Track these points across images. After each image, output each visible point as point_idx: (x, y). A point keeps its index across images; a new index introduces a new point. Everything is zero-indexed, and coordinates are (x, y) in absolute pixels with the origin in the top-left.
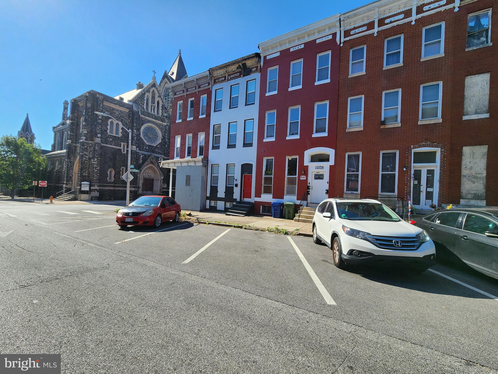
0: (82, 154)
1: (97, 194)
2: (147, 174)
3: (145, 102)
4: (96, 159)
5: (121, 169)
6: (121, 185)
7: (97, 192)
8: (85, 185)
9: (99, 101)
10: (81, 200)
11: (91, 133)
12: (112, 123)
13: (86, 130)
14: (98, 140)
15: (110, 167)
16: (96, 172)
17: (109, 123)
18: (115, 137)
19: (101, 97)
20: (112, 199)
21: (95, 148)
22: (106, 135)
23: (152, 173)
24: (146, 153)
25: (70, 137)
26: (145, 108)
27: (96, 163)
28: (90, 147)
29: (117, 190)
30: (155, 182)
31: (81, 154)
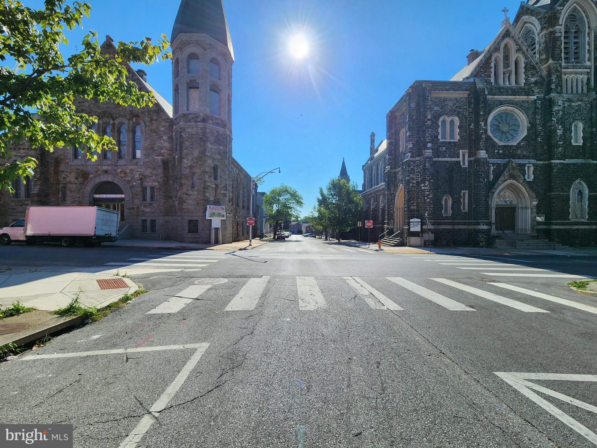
0: (409, 178)
1: (430, 236)
2: (502, 199)
3: (493, 70)
4: (427, 182)
5: (462, 194)
6: (463, 221)
7: (432, 233)
8: (415, 223)
9: (427, 93)
10: (410, 246)
11: (417, 145)
12: (444, 122)
13: (411, 143)
14: (428, 153)
15: (445, 193)
16: (428, 202)
17: (440, 124)
18: (450, 143)
19: (428, 85)
20: (451, 244)
21: (425, 166)
22: (437, 144)
23: (512, 195)
24: (499, 161)
25: (389, 162)
26: (493, 81)
27: (427, 188)
28: (418, 166)
29: (457, 229)
30: (519, 213)
31: (407, 178)
